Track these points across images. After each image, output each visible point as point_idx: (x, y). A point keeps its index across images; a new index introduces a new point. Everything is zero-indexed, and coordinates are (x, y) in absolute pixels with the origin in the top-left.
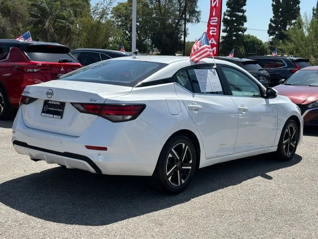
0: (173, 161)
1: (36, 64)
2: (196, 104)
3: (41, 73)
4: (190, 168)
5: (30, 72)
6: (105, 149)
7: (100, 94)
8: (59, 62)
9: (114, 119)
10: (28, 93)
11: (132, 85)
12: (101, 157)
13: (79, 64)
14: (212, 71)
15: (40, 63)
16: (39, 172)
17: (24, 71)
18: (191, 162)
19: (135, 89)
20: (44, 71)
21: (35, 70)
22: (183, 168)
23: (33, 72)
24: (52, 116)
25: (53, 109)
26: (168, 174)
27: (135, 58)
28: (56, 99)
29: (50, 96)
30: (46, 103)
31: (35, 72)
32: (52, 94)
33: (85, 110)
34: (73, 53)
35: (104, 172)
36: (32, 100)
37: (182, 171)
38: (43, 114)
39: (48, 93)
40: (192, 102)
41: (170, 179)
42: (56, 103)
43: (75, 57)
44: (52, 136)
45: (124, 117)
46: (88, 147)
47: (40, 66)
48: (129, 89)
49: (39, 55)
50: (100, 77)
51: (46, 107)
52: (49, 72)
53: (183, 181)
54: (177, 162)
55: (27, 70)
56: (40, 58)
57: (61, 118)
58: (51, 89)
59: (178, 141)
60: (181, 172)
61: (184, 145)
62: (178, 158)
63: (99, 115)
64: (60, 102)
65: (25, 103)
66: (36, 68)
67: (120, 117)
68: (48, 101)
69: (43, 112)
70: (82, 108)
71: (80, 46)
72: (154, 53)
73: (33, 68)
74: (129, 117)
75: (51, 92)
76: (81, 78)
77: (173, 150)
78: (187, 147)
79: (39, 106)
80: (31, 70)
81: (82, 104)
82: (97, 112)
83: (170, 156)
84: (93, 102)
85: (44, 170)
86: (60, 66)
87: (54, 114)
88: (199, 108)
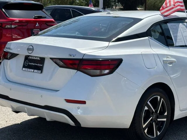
0: (148, 114)
1: (13, 21)
2: (170, 57)
3: (18, 29)
4: (165, 120)
5: (8, 28)
6: (84, 102)
7: (78, 50)
8: (34, 18)
9: (92, 74)
10: (9, 49)
11: (108, 40)
12: (79, 110)
13: (53, 20)
14: (184, 25)
15: (17, 20)
16: (19, 123)
17: (3, 28)
18: (166, 114)
19: (111, 44)
20: (21, 27)
21: (13, 26)
22: (158, 120)
23: (11, 28)
24: (33, 70)
25: (34, 64)
26: (144, 126)
27: (109, 13)
28: (36, 54)
29: (30, 52)
30: (27, 58)
31: (13, 28)
32: (32, 50)
33: (64, 65)
34: (46, 10)
35: (83, 125)
36: (14, 55)
37: (158, 123)
38: (24, 69)
39: (28, 49)
40: (167, 56)
41: (146, 131)
42: (36, 58)
43: (48, 13)
44: (30, 89)
45: (101, 72)
46: (68, 101)
47: (18, 22)
48: (106, 44)
49: (16, 12)
50: (77, 32)
51: (27, 62)
52: (26, 27)
53: (159, 133)
54: (152, 114)
55: (5, 26)
56: (17, 15)
57: (41, 72)
58: (31, 45)
59: (153, 94)
60: (156, 124)
61: (159, 97)
62: (154, 111)
63: (78, 70)
64: (40, 58)
65: (7, 59)
66: (14, 24)
67: (98, 72)
68: (29, 56)
69: (24, 67)
70: (61, 63)
71: (50, 3)
72: (117, 7)
73: (11, 24)
74: (107, 71)
75: (32, 47)
76: (58, 34)
77: (149, 103)
78: (162, 99)
79: (20, 61)
80: (9, 26)
81: (61, 59)
82: (76, 67)
83: (146, 108)
84: (72, 57)
85: (24, 120)
86: (35, 22)
87: (34, 69)
88: (174, 61)
